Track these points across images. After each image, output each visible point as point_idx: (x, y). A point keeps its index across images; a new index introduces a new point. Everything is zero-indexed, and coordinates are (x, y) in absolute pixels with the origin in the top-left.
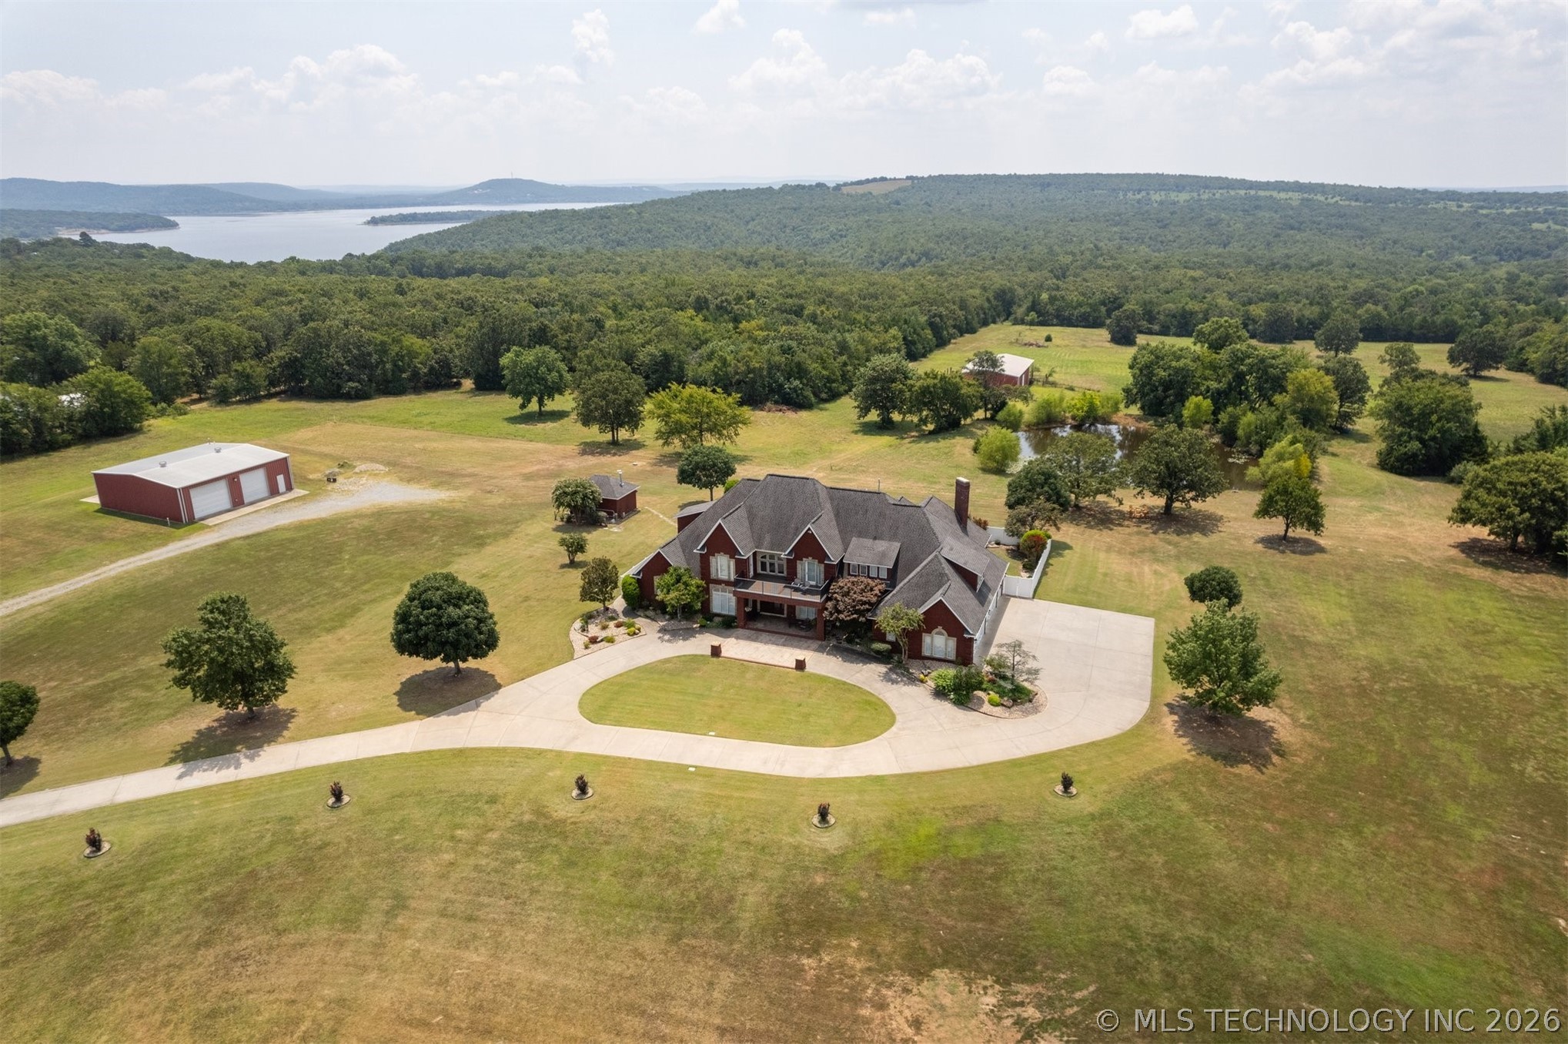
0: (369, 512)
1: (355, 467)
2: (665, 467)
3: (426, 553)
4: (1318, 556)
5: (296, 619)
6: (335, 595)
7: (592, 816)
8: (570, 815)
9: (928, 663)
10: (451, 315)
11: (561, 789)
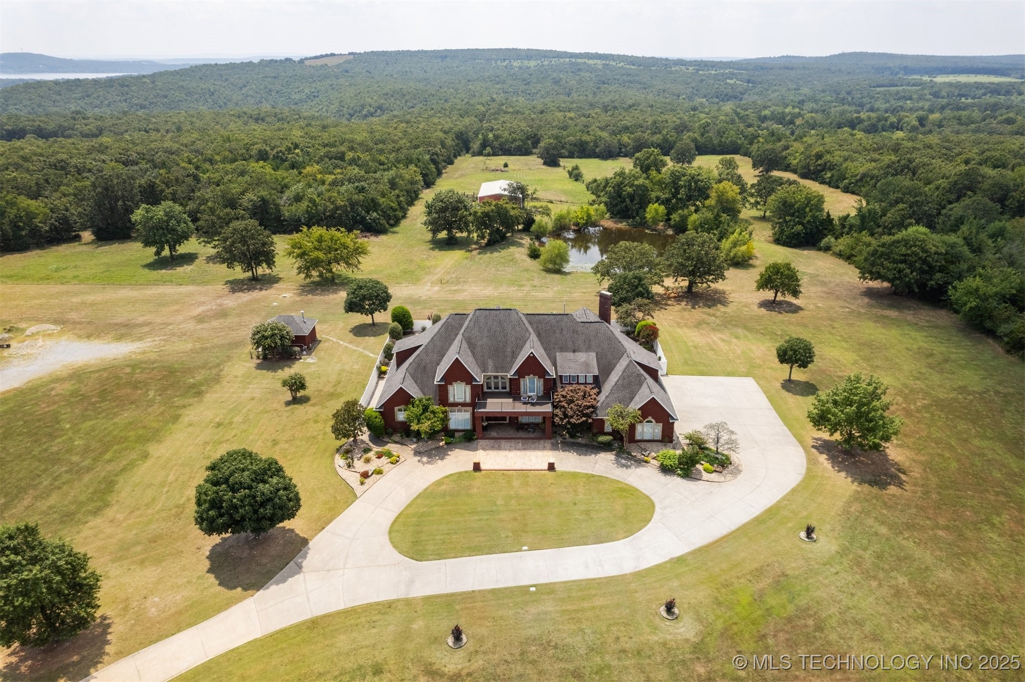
0: (65, 374)
1: (24, 330)
2: (310, 296)
3: (150, 410)
4: (801, 313)
5: (50, 508)
6: (78, 472)
7: (478, 663)
8: (460, 667)
9: (643, 445)
10: (52, 177)
11: (435, 640)
